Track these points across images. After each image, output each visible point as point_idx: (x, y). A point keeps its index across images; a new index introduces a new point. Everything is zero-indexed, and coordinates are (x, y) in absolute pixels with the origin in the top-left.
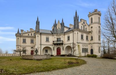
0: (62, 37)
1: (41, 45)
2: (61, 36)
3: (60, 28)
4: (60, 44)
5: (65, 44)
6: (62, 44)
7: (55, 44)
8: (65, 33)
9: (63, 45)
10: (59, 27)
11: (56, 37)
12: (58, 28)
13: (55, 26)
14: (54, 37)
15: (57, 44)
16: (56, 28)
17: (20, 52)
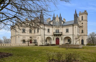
0: (61, 29)
1: (45, 35)
2: (60, 28)
3: (58, 21)
4: (59, 35)
5: (63, 35)
6: (61, 35)
8: (63, 26)
10: (57, 20)
11: (55, 28)
12: (56, 21)
13: (54, 19)
14: (53, 28)
15: (56, 35)
16: (55, 21)
17: (28, 42)
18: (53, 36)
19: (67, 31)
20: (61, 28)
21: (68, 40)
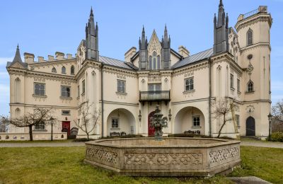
0: (166, 80)
1: (102, 102)
2: (163, 78)
3: (159, 54)
4: (159, 102)
5: (174, 103)
6: (166, 102)
7: (143, 102)
8: (174, 71)
9: (170, 103)
10: (155, 49)
11: (146, 79)
12: (151, 53)
13: (143, 47)
14: (140, 79)
15: (150, 102)
16: (147, 52)
17: (30, 126)
18: (140, 107)
19: (187, 88)
20: (169, 78)
21: (195, 120)
